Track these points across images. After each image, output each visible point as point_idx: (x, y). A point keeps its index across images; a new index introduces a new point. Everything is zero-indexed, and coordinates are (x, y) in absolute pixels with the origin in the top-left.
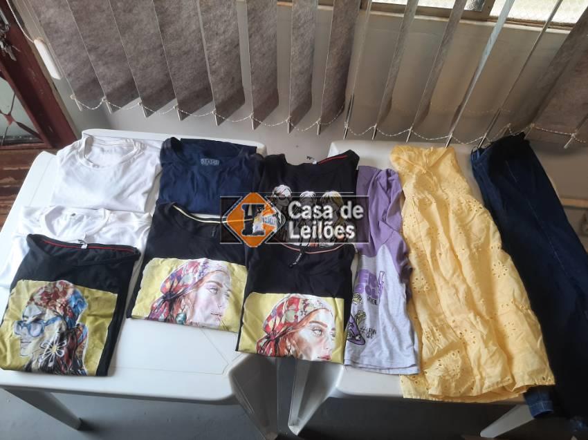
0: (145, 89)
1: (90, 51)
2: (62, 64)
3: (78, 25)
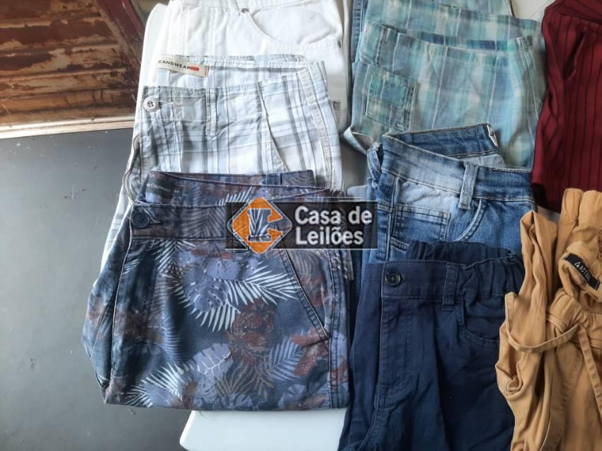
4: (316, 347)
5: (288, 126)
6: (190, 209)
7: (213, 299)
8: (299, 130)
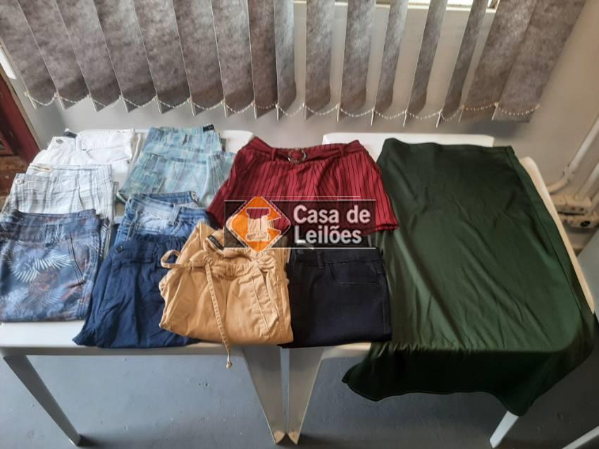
0: (93, 82)
1: (40, 45)
2: (15, 60)
3: (27, 18)
4: (76, 288)
5: (88, 192)
6: (26, 227)
7: (26, 266)
8: (93, 193)
